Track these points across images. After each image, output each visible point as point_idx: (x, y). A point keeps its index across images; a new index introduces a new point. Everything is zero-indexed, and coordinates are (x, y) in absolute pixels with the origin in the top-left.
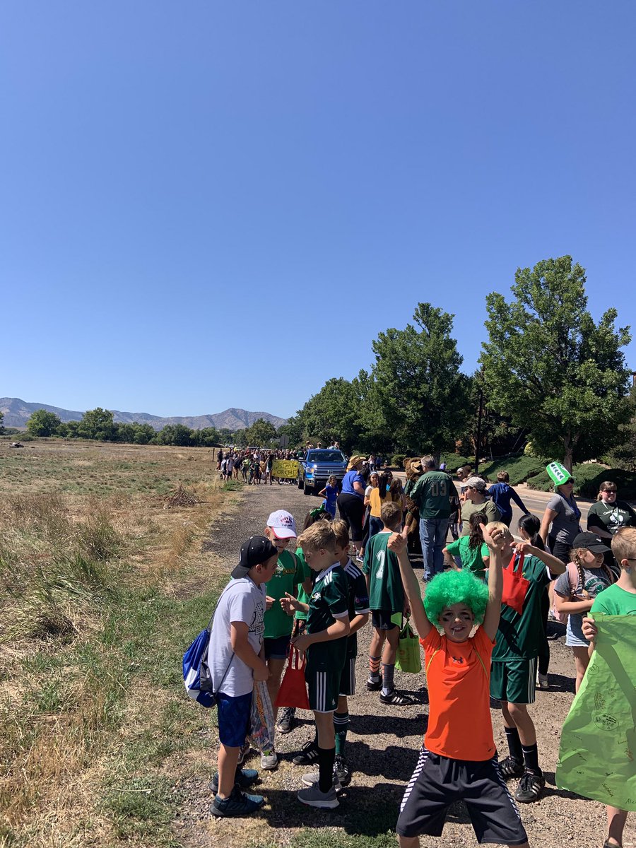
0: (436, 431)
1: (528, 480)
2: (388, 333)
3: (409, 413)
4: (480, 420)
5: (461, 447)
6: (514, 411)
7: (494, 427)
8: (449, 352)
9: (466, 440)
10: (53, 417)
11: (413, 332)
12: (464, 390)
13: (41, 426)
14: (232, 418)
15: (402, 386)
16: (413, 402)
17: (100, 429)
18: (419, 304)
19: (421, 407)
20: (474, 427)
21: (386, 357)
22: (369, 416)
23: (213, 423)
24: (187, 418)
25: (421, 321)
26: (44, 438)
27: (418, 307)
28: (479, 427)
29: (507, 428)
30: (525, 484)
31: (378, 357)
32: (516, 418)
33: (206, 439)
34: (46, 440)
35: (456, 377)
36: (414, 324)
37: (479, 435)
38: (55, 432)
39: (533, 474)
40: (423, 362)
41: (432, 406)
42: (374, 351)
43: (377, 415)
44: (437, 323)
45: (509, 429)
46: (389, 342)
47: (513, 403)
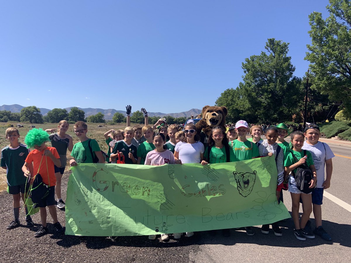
0: (279, 109)
1: (338, 135)
2: (251, 58)
3: (263, 100)
4: (306, 103)
5: (295, 119)
6: (331, 89)
7: (315, 106)
8: (286, 64)
9: (298, 114)
10: (122, 115)
11: (265, 55)
12: (296, 85)
13: (117, 119)
14: (193, 113)
15: (259, 86)
16: (265, 94)
17: (139, 119)
18: (268, 39)
19: (270, 96)
20: (303, 107)
21: (249, 70)
22: (241, 104)
23: (186, 115)
24: (175, 113)
25: (269, 48)
26: (119, 123)
27: (267, 41)
28: (305, 107)
29: (322, 107)
30: (336, 137)
31: (245, 71)
32: (332, 95)
33: (180, 121)
34: (119, 124)
35: (291, 79)
36: (266, 51)
37: (306, 111)
38: (123, 121)
39: (341, 131)
40: (271, 71)
41: (277, 95)
42: (243, 68)
43: (246, 103)
44: (278, 48)
45: (324, 107)
46: (251, 62)
47: (330, 84)
